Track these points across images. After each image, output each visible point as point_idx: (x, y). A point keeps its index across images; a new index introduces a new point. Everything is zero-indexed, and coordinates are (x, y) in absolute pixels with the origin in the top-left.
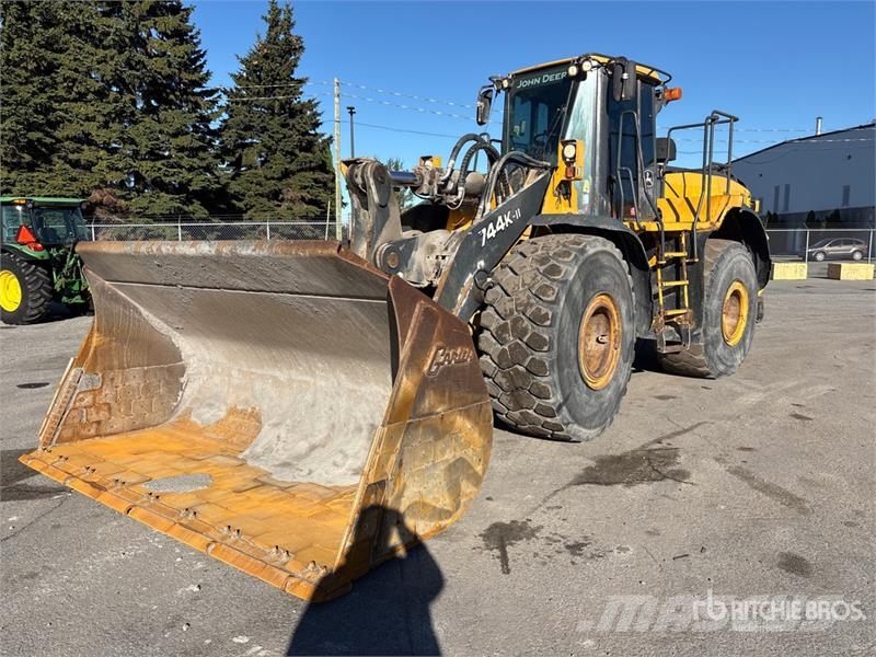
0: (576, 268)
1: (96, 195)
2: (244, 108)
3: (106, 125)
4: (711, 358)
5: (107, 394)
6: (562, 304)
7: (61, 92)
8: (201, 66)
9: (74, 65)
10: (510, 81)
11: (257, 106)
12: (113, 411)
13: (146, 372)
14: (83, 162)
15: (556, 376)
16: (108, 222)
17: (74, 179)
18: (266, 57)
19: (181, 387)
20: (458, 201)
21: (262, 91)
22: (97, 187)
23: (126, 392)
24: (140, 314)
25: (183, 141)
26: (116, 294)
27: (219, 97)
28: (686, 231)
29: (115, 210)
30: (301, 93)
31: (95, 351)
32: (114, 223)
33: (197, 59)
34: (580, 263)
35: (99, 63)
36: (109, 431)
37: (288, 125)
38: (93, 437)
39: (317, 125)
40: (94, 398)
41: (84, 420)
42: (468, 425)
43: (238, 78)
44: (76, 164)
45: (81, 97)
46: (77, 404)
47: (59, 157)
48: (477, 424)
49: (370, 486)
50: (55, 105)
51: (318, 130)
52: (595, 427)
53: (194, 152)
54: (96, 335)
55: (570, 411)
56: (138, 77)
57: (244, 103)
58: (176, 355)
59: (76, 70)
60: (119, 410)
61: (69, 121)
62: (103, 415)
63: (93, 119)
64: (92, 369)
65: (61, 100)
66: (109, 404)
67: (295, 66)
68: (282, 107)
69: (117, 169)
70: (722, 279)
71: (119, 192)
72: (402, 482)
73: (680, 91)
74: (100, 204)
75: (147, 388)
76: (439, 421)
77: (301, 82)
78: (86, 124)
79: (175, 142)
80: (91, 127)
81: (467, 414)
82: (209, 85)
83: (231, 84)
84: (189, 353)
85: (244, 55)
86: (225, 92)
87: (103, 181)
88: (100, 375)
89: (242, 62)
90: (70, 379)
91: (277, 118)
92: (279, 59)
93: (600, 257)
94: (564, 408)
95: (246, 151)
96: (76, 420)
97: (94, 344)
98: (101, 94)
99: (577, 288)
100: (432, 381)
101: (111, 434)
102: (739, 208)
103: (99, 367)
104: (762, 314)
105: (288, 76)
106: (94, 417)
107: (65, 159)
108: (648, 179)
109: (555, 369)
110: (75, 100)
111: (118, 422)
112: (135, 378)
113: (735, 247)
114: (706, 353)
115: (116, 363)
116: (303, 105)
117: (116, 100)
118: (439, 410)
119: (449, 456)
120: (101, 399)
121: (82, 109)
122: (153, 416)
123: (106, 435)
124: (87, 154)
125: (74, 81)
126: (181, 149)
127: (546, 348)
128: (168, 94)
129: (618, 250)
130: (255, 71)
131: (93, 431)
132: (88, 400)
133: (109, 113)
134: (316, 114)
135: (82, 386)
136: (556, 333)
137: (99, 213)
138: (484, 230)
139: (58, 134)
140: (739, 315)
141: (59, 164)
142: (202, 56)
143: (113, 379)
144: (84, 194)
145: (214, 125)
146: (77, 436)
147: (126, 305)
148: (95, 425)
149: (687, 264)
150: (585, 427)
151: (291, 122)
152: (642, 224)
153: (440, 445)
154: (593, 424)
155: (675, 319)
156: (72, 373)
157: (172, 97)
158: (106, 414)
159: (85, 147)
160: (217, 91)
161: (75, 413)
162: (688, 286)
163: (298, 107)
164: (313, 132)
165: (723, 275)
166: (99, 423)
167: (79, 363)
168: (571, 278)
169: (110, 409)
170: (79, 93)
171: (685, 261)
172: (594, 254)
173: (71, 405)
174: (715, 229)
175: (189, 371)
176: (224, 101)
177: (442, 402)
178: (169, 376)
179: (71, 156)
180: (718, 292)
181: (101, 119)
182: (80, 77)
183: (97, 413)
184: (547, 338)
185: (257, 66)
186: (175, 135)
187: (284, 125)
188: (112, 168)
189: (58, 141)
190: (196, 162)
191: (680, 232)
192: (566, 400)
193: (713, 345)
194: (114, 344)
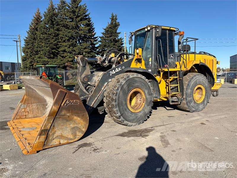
0: (125, 81)
1: (66, 64)
2: (105, 41)
3: (69, 47)
4: (189, 106)
5: (28, 109)
6: (119, 90)
7: (60, 40)
8: (94, 31)
9: (63, 34)
10: (134, 33)
11: (107, 40)
12: (29, 113)
13: (37, 105)
14: (64, 56)
15: (118, 108)
16: (69, 70)
17: (62, 60)
18: (110, 28)
19: (46, 108)
20: (106, 65)
21: (109, 36)
22: (67, 62)
23: (32, 109)
24: (36, 92)
25: (86, 50)
26: (31, 87)
27: (98, 39)
28: (178, 71)
29: (71, 67)
30: (119, 36)
31: (25, 100)
32: (70, 70)
33: (93, 30)
34: (126, 80)
35: (68, 33)
36: (28, 117)
37: (115, 44)
38: (24, 118)
39: (122, 44)
40: (25, 110)
41: (22, 115)
42: (79, 119)
43: (103, 34)
44: (63, 57)
45: (64, 41)
46: (21, 111)
47: (59, 55)
48: (82, 118)
49: (42, 130)
50: (59, 43)
51: (123, 45)
52: (135, 122)
53: (89, 53)
54: (25, 96)
55: (124, 118)
56: (76, 36)
57: (104, 40)
58: (45, 101)
59: (63, 35)
60: (31, 113)
61: (62, 47)
62: (27, 114)
63: (67, 46)
64: (24, 104)
65: (60, 42)
66: (28, 111)
67: (117, 29)
68: (114, 40)
69: (71, 58)
70: (192, 84)
71: (71, 63)
72: (55, 130)
73: (183, 32)
74: (67, 66)
75: (38, 108)
76: (68, 117)
77: (119, 33)
78: (65, 47)
79: (85, 50)
80: (66, 48)
81: (78, 116)
82: (95, 36)
83: (101, 35)
84: (48, 101)
85: (105, 28)
86: (100, 37)
87: (68, 61)
88: (26, 105)
89: (104, 29)
90: (19, 105)
91: (112, 43)
92: (113, 28)
93: (135, 78)
94: (121, 117)
95: (105, 51)
96: (20, 115)
97: (25, 98)
98: (68, 40)
99: (125, 86)
100: (65, 108)
101: (28, 118)
102: (199, 64)
103: (26, 103)
104: (218, 94)
105: (115, 32)
106: (25, 114)
107: (60, 56)
108: (172, 57)
109: (117, 106)
110: (63, 42)
111: (30, 116)
112: (34, 106)
113: (198, 75)
114: (187, 105)
115: (30, 102)
116: (119, 39)
117: (71, 42)
118: (68, 115)
119: (72, 126)
120: (26, 110)
121: (64, 44)
122: (39, 114)
123: (27, 118)
124: (65, 54)
125: (63, 38)
126: (86, 52)
127: (114, 101)
128: (84, 39)
129: (144, 76)
130: (107, 32)
131: (24, 117)
132: (23, 110)
133: (70, 45)
134: (122, 42)
135: (22, 107)
136: (117, 98)
137: (68, 68)
138: (111, 72)
139: (59, 50)
140: (202, 95)
141: (59, 57)
142: (94, 29)
143: (29, 106)
144: (64, 64)
145: (96, 46)
146: (20, 118)
147: (33, 89)
148: (25, 116)
149: (179, 80)
150: (130, 122)
151: (116, 44)
152: (163, 69)
153: (68, 123)
154: (134, 122)
155: (176, 95)
156: (20, 104)
157: (85, 40)
158: (28, 114)
159: (65, 53)
160: (97, 37)
161: (20, 113)
162: (179, 86)
163: (118, 40)
164: (121, 46)
165: (193, 83)
166: (26, 115)
167: (21, 102)
168: (123, 84)
169: (28, 112)
170: (64, 40)
171: (178, 79)
172: (132, 78)
173: (19, 111)
174: (188, 70)
175: (48, 105)
176: (99, 39)
177: (68, 113)
178: (43, 106)
179: (62, 55)
180: (190, 88)
181: (68, 46)
182: (64, 37)
183: (25, 113)
184: (114, 99)
185: (107, 30)
186: (85, 49)
187: (114, 45)
188: (70, 57)
189: (59, 52)
190: (89, 55)
191: (176, 71)
192: (122, 115)
193: (189, 102)
194: (30, 98)
